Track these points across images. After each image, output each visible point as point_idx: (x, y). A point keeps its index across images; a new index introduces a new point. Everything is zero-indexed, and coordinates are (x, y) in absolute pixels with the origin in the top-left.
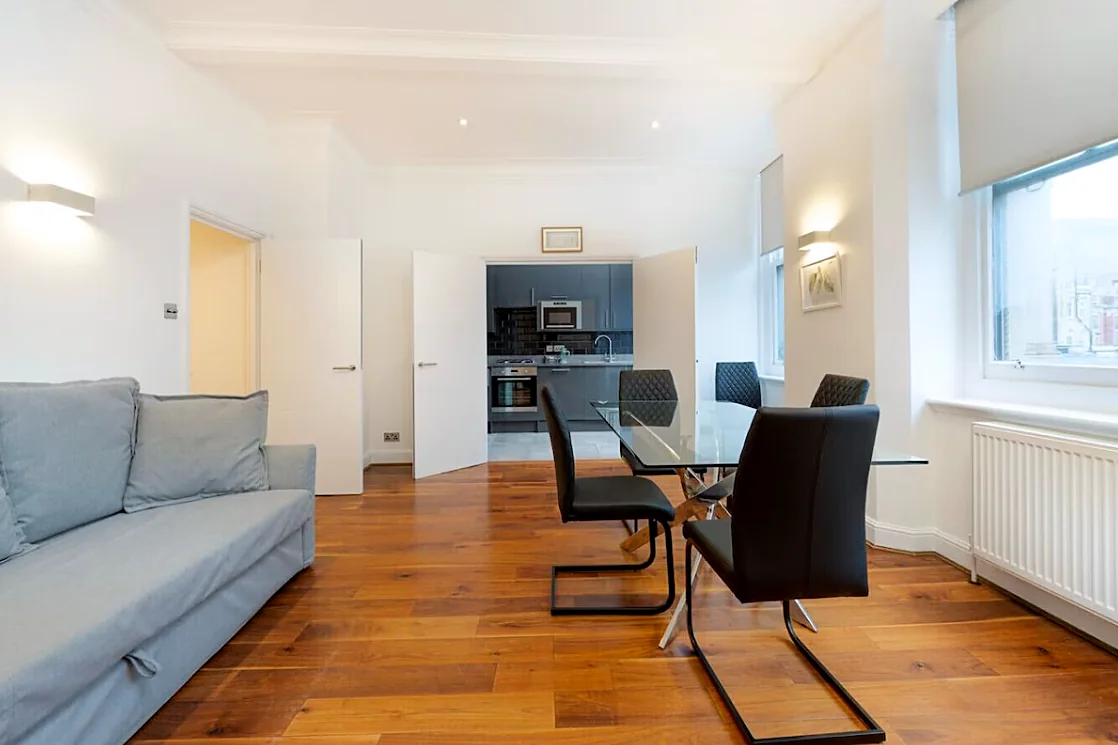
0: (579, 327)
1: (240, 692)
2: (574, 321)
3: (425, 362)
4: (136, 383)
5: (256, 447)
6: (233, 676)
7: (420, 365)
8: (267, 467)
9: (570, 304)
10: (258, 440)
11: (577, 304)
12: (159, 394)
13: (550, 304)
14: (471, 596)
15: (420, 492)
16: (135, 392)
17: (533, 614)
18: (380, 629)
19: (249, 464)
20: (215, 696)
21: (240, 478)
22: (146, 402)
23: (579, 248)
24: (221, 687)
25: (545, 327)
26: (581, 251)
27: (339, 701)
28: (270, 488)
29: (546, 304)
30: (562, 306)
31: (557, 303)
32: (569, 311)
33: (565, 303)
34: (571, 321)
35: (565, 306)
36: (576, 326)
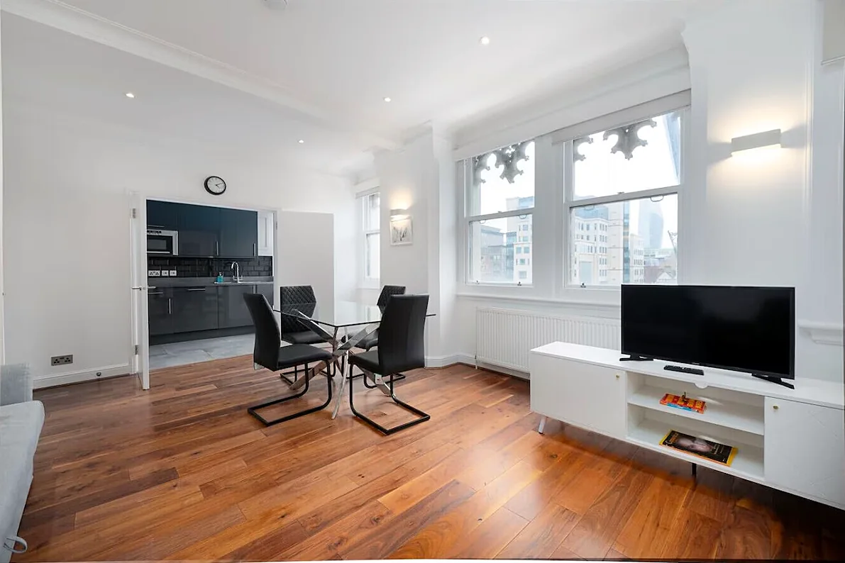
0: (175, 252)
2: (170, 248)
9: (165, 233)
11: (174, 234)
30: (157, 234)
31: (151, 232)
32: (164, 239)
33: (160, 232)
34: (165, 248)
35: (160, 234)
36: (172, 253)
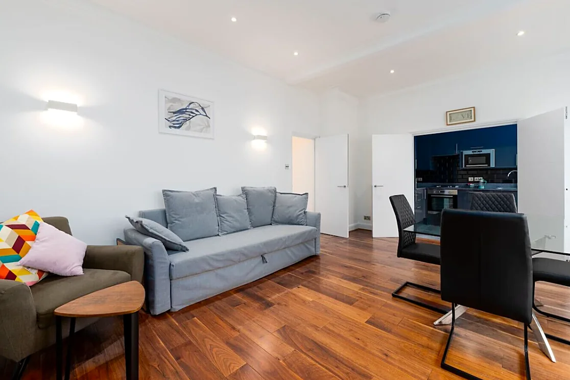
0: (493, 165)
1: (287, 278)
2: (488, 162)
3: (377, 185)
4: (276, 189)
5: (303, 211)
6: (286, 274)
7: (375, 186)
8: (306, 218)
9: (484, 151)
10: (304, 209)
11: (492, 152)
12: (281, 192)
13: (470, 152)
14: (366, 280)
15: (375, 243)
16: (275, 192)
17: (385, 293)
18: (328, 278)
19: (301, 216)
20: (281, 276)
21: (298, 220)
22: (278, 194)
23: (473, 120)
24: (283, 275)
25: (465, 166)
26: (475, 121)
27: (307, 289)
28: (306, 225)
29: (466, 152)
30: (479, 153)
31: (475, 152)
32: (484, 156)
33: (481, 151)
34: (485, 162)
35: (481, 153)
36: (489, 165)
